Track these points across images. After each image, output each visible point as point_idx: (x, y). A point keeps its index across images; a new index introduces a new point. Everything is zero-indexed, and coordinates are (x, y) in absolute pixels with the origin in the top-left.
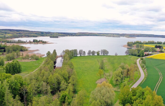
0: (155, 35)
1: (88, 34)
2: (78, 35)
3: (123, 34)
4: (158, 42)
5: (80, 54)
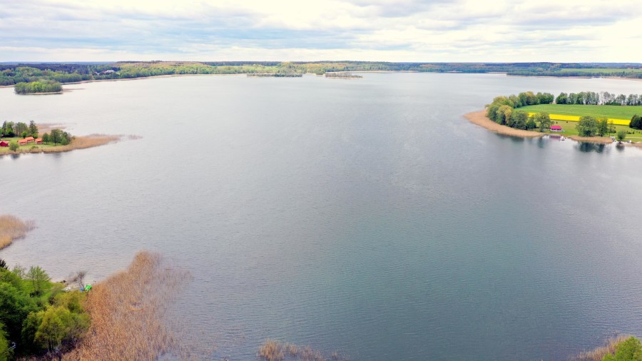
2: (133, 72)
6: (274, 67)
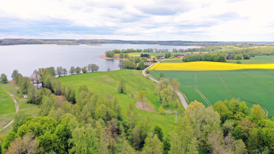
0: (122, 40)
1: (26, 42)
2: (7, 43)
3: (80, 40)
4: (137, 49)
5: (59, 74)
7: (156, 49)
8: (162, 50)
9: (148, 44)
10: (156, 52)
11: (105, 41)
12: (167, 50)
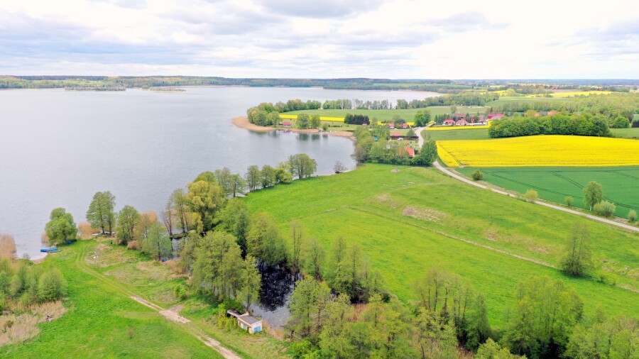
6: (100, 82)
7: (357, 101)
8: (373, 102)
9: (291, 86)
10: (359, 108)
11: (183, 80)
12: (384, 102)
